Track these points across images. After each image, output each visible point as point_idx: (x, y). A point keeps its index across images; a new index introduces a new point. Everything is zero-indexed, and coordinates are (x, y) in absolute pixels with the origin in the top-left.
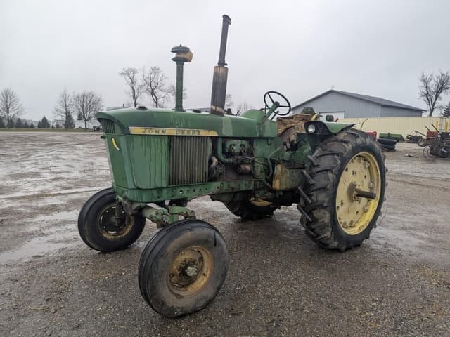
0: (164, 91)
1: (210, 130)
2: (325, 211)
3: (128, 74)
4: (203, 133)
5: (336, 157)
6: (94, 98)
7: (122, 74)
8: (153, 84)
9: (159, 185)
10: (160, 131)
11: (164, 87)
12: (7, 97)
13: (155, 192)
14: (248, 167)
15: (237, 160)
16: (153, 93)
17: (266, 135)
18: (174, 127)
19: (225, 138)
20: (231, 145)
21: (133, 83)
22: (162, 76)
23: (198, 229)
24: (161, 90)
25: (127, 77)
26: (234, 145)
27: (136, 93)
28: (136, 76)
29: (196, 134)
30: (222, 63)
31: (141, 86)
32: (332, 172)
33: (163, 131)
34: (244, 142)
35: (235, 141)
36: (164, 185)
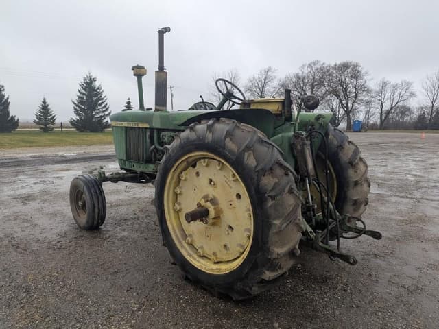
1: (144, 123)
4: (140, 125)
13: (123, 162)
18: (127, 121)
19: (160, 131)
29: (137, 126)
30: (161, 67)
35: (166, 133)
36: (125, 159)
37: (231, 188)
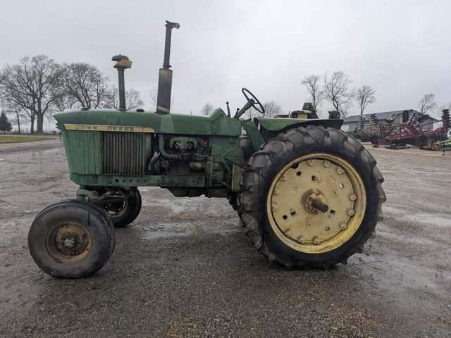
0: (347, 95)
1: (145, 127)
2: (250, 216)
3: (310, 82)
4: (137, 130)
5: (267, 157)
6: (274, 107)
7: (304, 82)
8: (335, 89)
9: (93, 172)
10: (92, 127)
11: (347, 92)
12: (207, 109)
13: (90, 178)
14: (199, 165)
15: (183, 156)
16: (334, 99)
17: (222, 133)
18: (107, 124)
19: (168, 136)
20: (175, 142)
21: (313, 90)
22: (346, 80)
23: (71, 208)
24: (344, 95)
25: (309, 85)
26: (179, 142)
27: (316, 100)
28: (318, 83)
29: (129, 130)
30: (167, 65)
31: (322, 93)
32: (258, 173)
33: (94, 128)
34: (191, 139)
35: (181, 138)
36: (98, 173)
37: (335, 180)
